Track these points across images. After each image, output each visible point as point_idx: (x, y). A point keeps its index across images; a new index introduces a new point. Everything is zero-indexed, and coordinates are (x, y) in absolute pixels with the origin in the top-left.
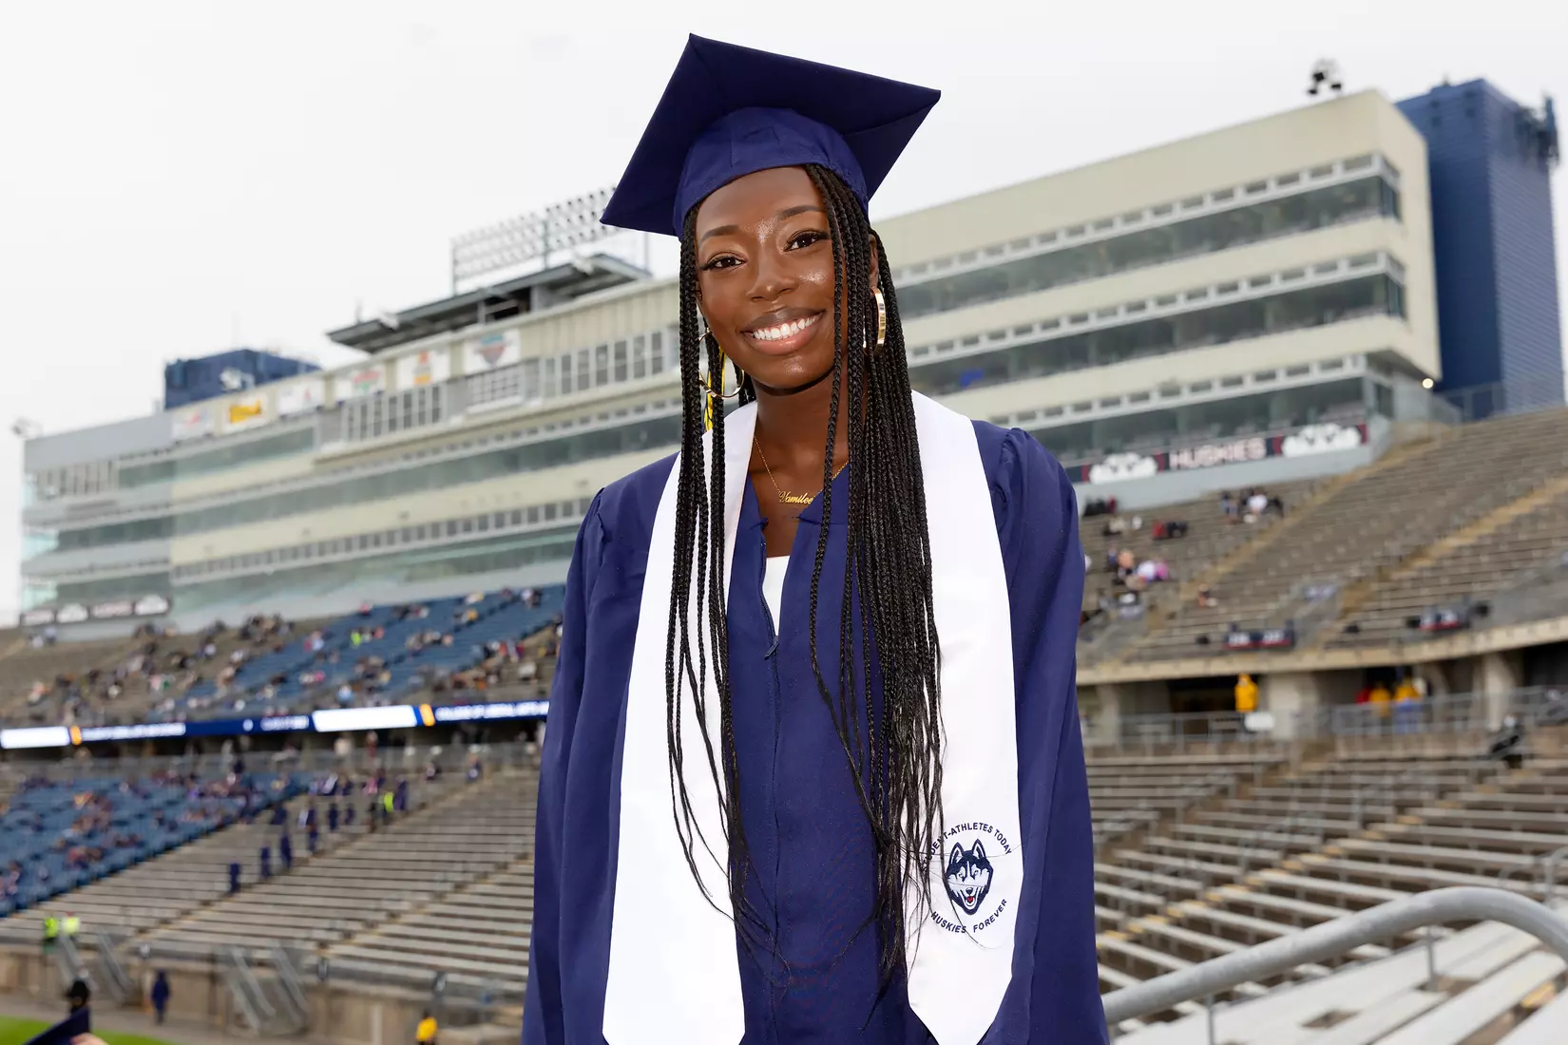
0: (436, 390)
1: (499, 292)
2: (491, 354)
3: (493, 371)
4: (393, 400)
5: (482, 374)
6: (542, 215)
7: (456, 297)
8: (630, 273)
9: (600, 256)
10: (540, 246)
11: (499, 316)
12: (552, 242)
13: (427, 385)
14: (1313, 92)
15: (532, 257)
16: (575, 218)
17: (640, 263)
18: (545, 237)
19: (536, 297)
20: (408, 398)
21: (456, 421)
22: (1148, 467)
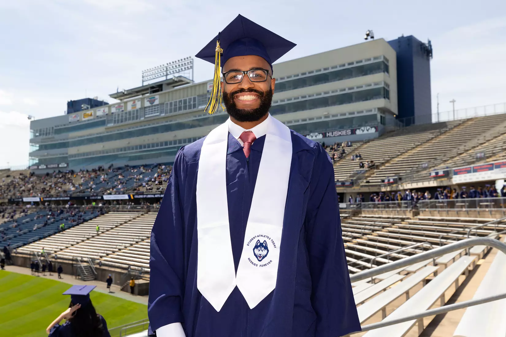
0: (137, 111)
1: (154, 85)
2: (152, 101)
3: (152, 106)
4: (126, 113)
5: (149, 107)
6: (166, 65)
7: (143, 86)
8: (188, 81)
9: (180, 77)
10: (165, 73)
11: (154, 92)
12: (168, 72)
13: (135, 109)
14: (366, 39)
15: (163, 76)
16: (174, 66)
17: (191, 79)
18: (167, 70)
19: (164, 87)
20: (130, 112)
21: (142, 119)
22: (321, 136)
